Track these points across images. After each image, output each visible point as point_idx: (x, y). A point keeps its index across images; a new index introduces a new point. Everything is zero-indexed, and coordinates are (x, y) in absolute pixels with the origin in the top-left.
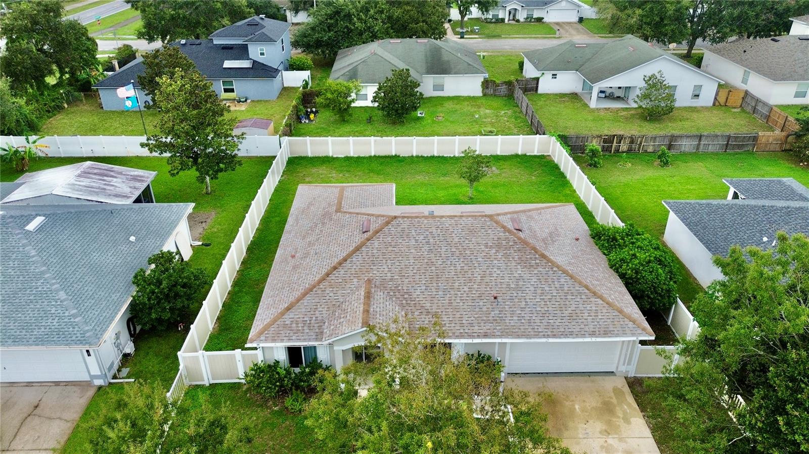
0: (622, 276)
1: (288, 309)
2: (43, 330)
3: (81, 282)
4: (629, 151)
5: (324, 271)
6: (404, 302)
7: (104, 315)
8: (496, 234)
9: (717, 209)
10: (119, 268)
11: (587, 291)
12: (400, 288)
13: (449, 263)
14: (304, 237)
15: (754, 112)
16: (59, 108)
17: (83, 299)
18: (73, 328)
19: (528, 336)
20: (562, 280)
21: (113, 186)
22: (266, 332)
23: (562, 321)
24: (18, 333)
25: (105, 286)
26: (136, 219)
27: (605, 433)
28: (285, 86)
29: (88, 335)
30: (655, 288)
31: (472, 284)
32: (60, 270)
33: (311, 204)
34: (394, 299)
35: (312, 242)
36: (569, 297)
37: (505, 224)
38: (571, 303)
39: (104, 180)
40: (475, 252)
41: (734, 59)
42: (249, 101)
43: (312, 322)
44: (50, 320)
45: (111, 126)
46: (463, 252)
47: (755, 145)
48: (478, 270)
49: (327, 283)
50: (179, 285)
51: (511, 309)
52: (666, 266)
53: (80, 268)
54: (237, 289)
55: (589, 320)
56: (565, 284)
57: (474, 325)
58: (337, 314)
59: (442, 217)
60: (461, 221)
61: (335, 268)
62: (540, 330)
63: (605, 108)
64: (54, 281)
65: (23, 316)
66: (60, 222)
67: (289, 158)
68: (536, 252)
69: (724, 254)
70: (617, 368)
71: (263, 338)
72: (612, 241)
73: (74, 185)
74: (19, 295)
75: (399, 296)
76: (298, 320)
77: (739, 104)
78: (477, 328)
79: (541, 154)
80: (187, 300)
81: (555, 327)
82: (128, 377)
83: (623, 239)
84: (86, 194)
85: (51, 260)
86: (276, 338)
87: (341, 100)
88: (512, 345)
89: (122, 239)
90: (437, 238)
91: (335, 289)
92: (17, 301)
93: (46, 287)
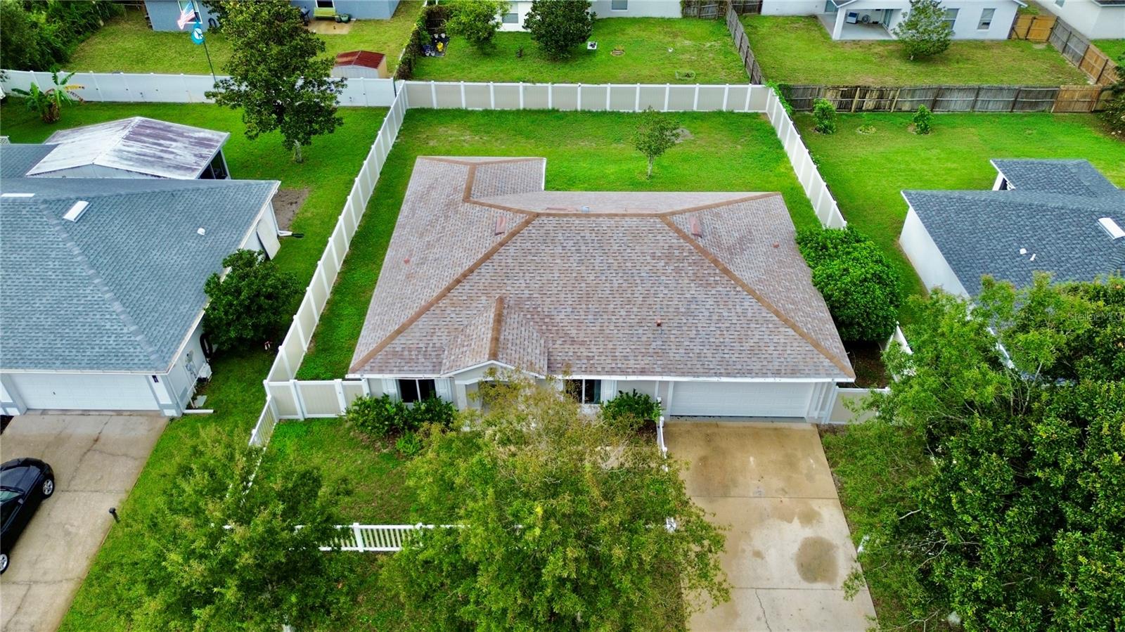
0: (827, 298)
1: (399, 332)
2: (97, 350)
3: (140, 289)
4: (877, 108)
5: (445, 284)
6: (544, 327)
7: (172, 332)
8: (668, 241)
9: (970, 206)
10: (186, 271)
11: (775, 318)
12: (539, 309)
13: (604, 278)
14: (421, 235)
15: (1064, 51)
16: (94, 28)
17: (144, 311)
18: (135, 348)
19: (696, 375)
20: (746, 304)
21: (172, 153)
22: (372, 360)
23: (740, 356)
24: (67, 353)
25: (170, 295)
26: (204, 203)
27: (782, 492)
29: (152, 357)
30: (868, 314)
31: (631, 306)
32: (112, 273)
33: (431, 187)
34: (531, 323)
35: (432, 242)
37: (681, 227)
38: (754, 333)
39: (160, 145)
40: (638, 264)
42: (353, 21)
43: (429, 349)
44: (105, 338)
45: (165, 56)
46: (622, 264)
47: (1053, 102)
48: (640, 288)
50: (262, 295)
51: (677, 340)
52: (887, 285)
53: (138, 271)
54: (337, 297)
55: (774, 356)
56: (750, 308)
57: (630, 358)
58: (459, 340)
59: (599, 216)
60: (624, 223)
61: (458, 281)
62: (711, 367)
63: (854, 41)
65: (72, 332)
66: (108, 208)
67: (407, 111)
68: (717, 266)
69: (967, 269)
70: (808, 414)
71: (367, 367)
72: (821, 250)
73: (121, 151)
74: (65, 305)
75: (538, 320)
76: (411, 346)
77: (1045, 38)
78: (632, 362)
79: (753, 111)
80: (274, 314)
81: (731, 363)
82: (205, 407)
83: (835, 247)
84: (138, 164)
85: (101, 260)
86: (384, 368)
87: (479, 24)
88: (676, 383)
89: (188, 232)
90: (590, 245)
91: (457, 309)
92: (62, 312)
93: (96, 296)
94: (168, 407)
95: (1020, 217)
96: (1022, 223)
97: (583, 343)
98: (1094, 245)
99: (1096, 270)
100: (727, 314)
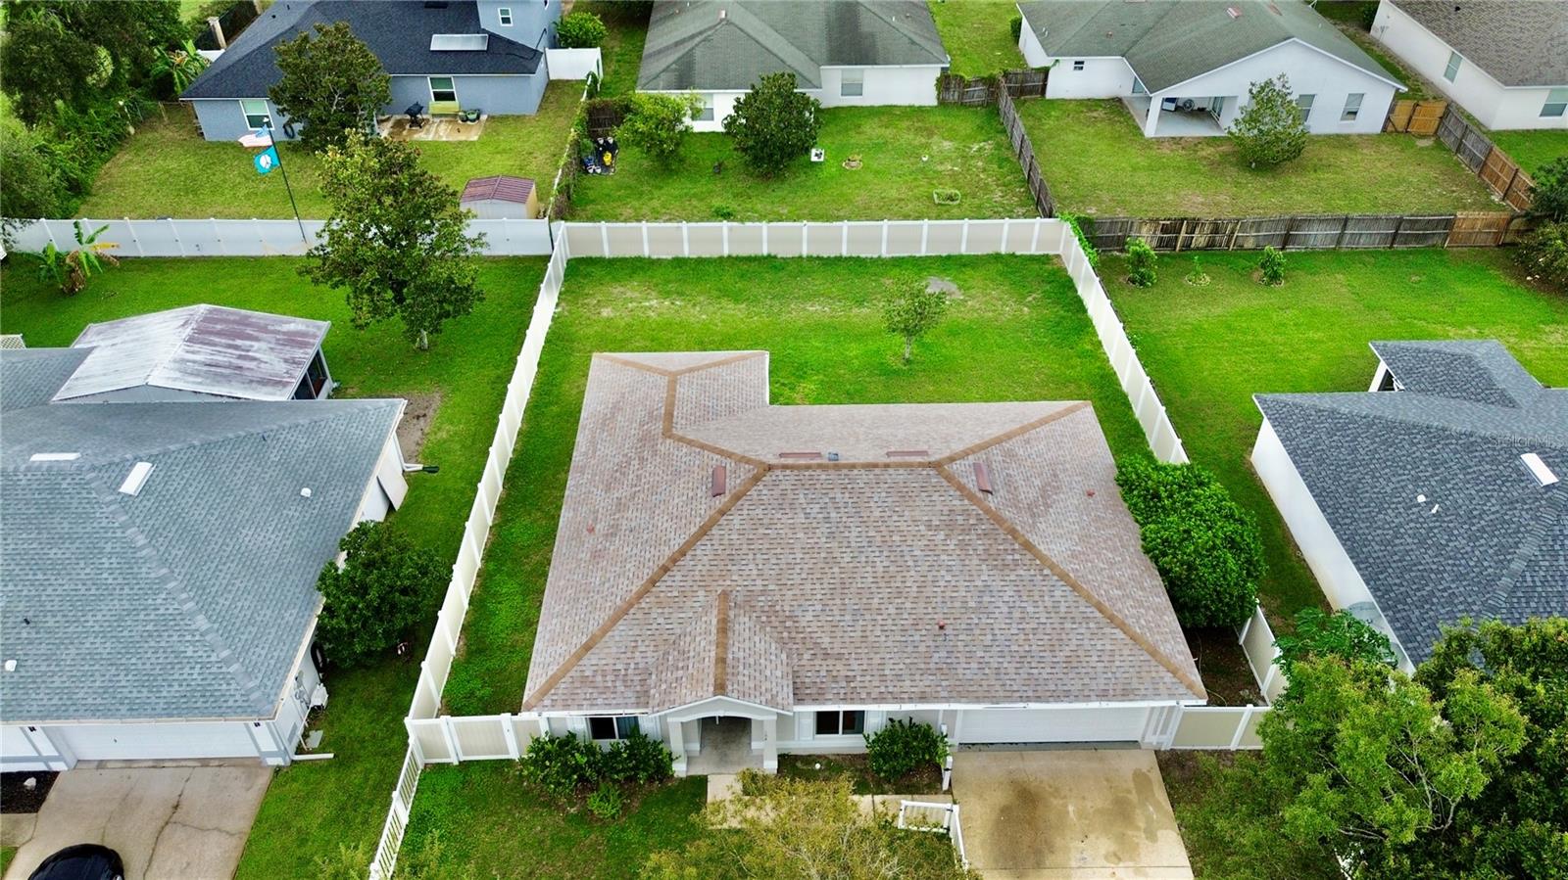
0: (1164, 572)
1: (587, 647)
2: (176, 688)
3: (230, 591)
4: (1211, 244)
5: (647, 573)
6: (785, 634)
7: (276, 654)
8: (948, 503)
9: (1346, 424)
10: (289, 556)
11: (1098, 614)
12: (778, 608)
13: (864, 559)
14: (608, 489)
15: (1458, 151)
16: (121, 138)
17: (237, 625)
18: (228, 684)
19: (995, 700)
20: (1057, 593)
21: (254, 359)
22: (553, 691)
23: (1054, 671)
24: (135, 695)
25: (271, 596)
27: (1113, 859)
28: (552, 77)
29: (253, 697)
30: (1218, 593)
31: (903, 600)
32: (191, 571)
33: (617, 408)
34: (768, 629)
35: (623, 500)
36: (1068, 626)
37: (963, 481)
38: (1070, 637)
39: (236, 347)
40: (909, 538)
41: (1433, 24)
42: (484, 117)
43: (630, 671)
44: (187, 670)
45: (225, 181)
46: (887, 538)
47: (1447, 235)
48: (912, 573)
49: (653, 599)
50: (397, 591)
51: (967, 649)
52: (1241, 550)
53: (224, 564)
54: (491, 566)
55: (1098, 670)
56: (1063, 599)
57: (904, 678)
58: (671, 658)
59: (853, 467)
60: (887, 476)
61: (665, 569)
62: (1015, 688)
63: (1173, 138)
64: (184, 596)
65: (140, 662)
66: (178, 469)
67: (569, 261)
68: (1015, 538)
69: (1348, 521)
70: (1143, 738)
71: (547, 702)
72: (1152, 499)
73: (184, 361)
74: (129, 623)
75: (777, 624)
76: (605, 668)
77: (1432, 131)
78: (908, 683)
79: (1041, 253)
80: (412, 612)
81: (1041, 682)
82: (322, 749)
83: (1170, 496)
84: (208, 381)
85: (174, 552)
86: (569, 702)
87: (664, 134)
88: (965, 711)
89: (288, 494)
90: (842, 510)
91: (666, 610)
92: (125, 633)
93: (171, 608)
94: (271, 754)
95: (1415, 444)
96: (1418, 454)
97: (839, 657)
98: (1515, 494)
99: (1519, 532)
100: (1033, 610)
